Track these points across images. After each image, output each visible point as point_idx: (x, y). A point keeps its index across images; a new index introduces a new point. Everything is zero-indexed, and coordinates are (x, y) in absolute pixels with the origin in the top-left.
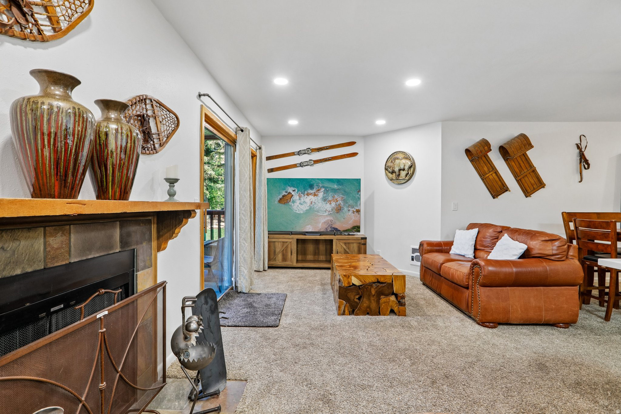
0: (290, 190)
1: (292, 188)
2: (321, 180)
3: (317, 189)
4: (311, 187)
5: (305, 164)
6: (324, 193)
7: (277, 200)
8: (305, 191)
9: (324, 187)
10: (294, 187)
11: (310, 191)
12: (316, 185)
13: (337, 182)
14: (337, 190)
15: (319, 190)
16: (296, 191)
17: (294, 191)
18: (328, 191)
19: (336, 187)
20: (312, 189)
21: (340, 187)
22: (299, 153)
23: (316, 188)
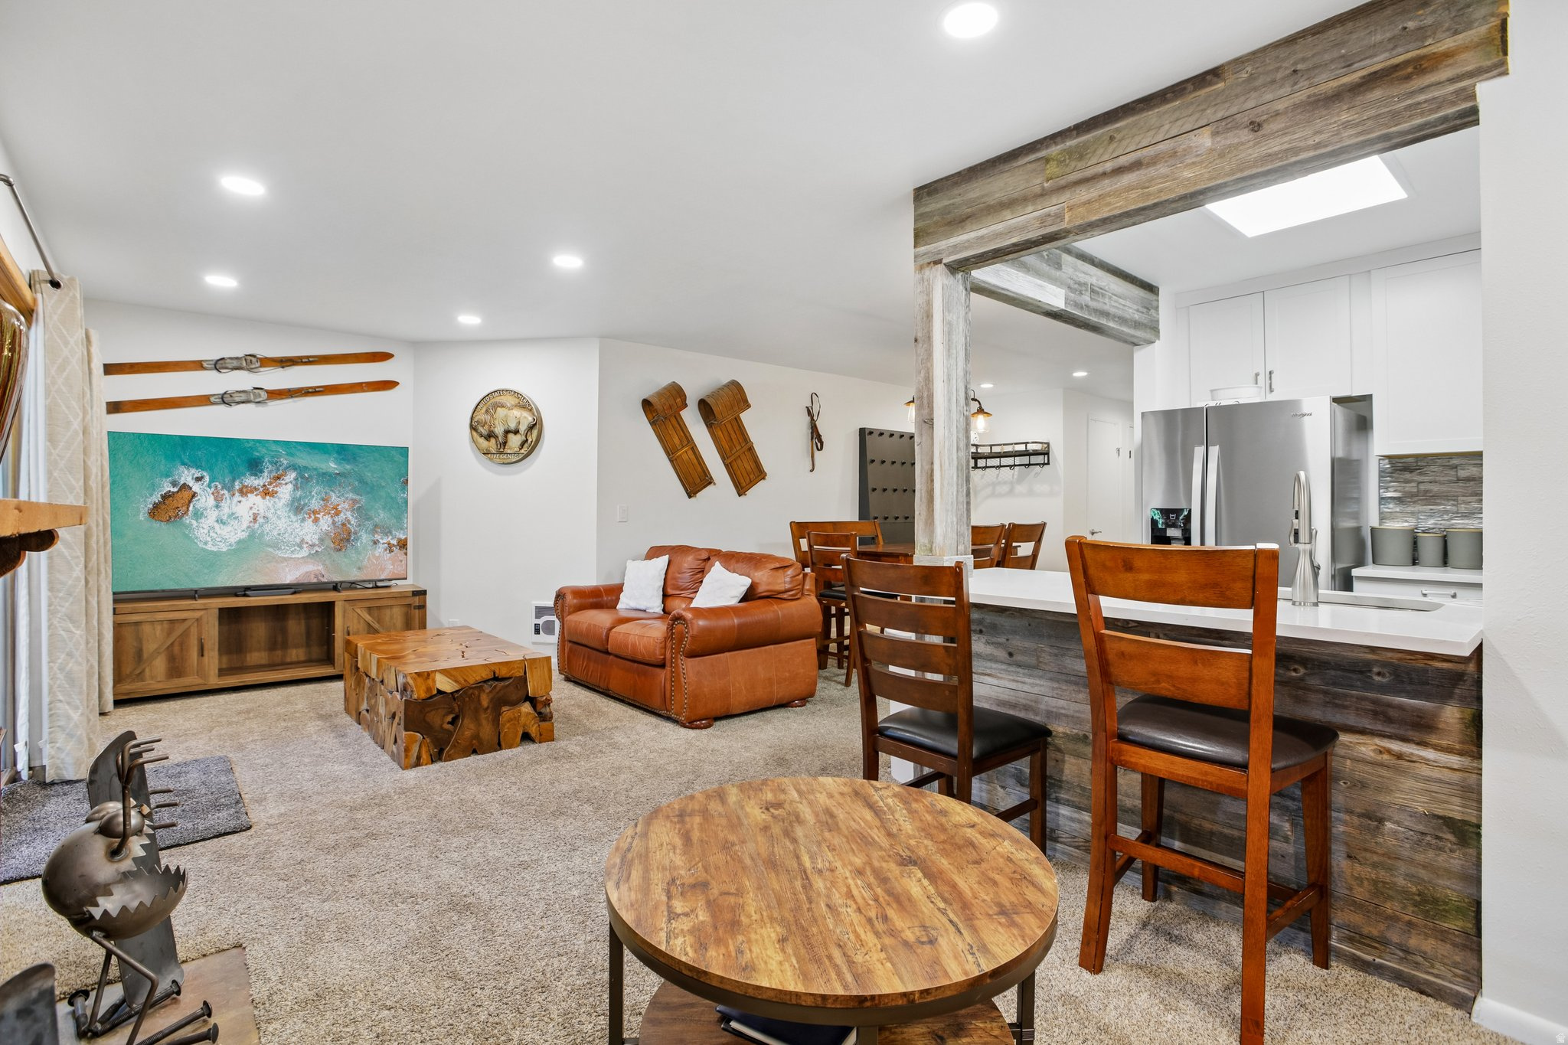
0: (187, 476)
1: (193, 471)
2: (286, 444)
3: (274, 474)
4: (255, 466)
5: (238, 399)
6: (296, 488)
7: (146, 509)
8: (234, 480)
9: (294, 467)
10: (198, 467)
11: (251, 481)
12: (271, 462)
13: (339, 453)
14: (339, 477)
15: (279, 478)
16: (207, 479)
17: (198, 479)
18: (308, 480)
19: (332, 466)
20: (256, 475)
21: (348, 467)
22: (219, 365)
23: (270, 472)
